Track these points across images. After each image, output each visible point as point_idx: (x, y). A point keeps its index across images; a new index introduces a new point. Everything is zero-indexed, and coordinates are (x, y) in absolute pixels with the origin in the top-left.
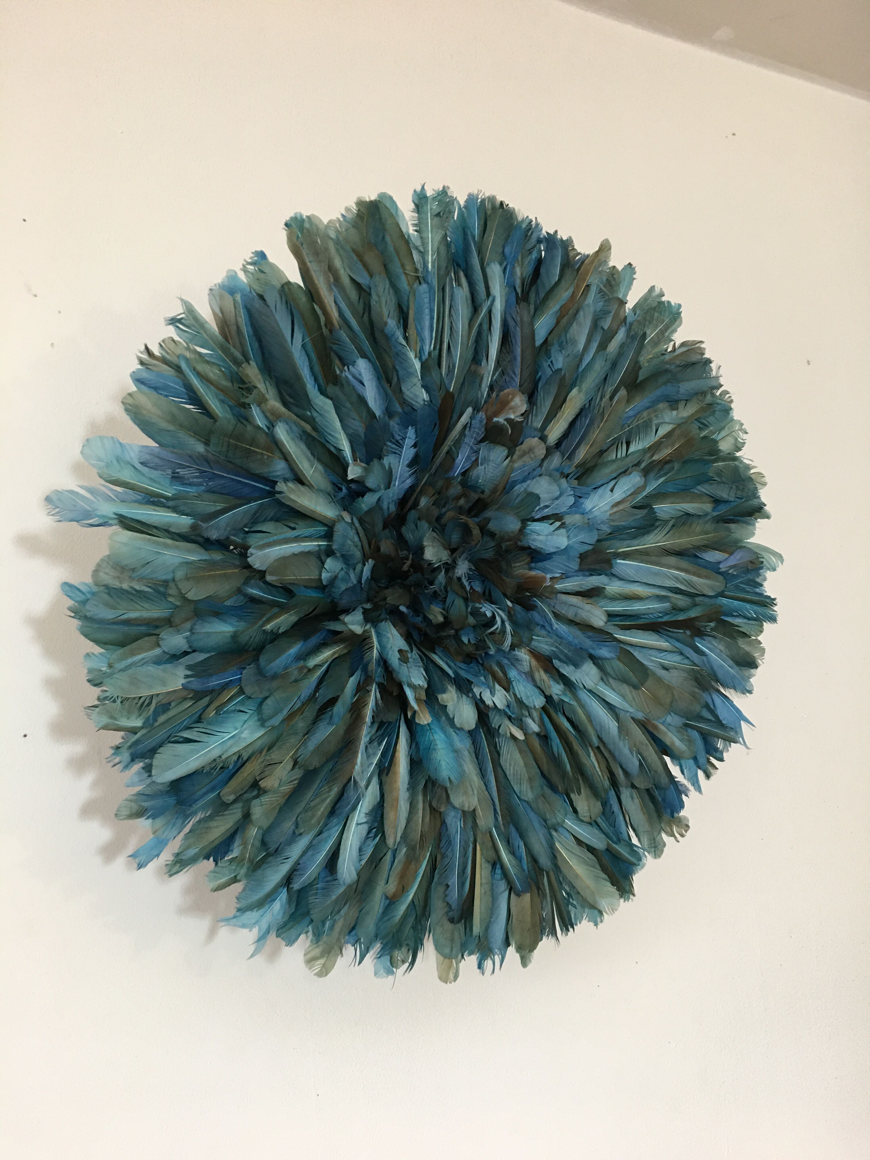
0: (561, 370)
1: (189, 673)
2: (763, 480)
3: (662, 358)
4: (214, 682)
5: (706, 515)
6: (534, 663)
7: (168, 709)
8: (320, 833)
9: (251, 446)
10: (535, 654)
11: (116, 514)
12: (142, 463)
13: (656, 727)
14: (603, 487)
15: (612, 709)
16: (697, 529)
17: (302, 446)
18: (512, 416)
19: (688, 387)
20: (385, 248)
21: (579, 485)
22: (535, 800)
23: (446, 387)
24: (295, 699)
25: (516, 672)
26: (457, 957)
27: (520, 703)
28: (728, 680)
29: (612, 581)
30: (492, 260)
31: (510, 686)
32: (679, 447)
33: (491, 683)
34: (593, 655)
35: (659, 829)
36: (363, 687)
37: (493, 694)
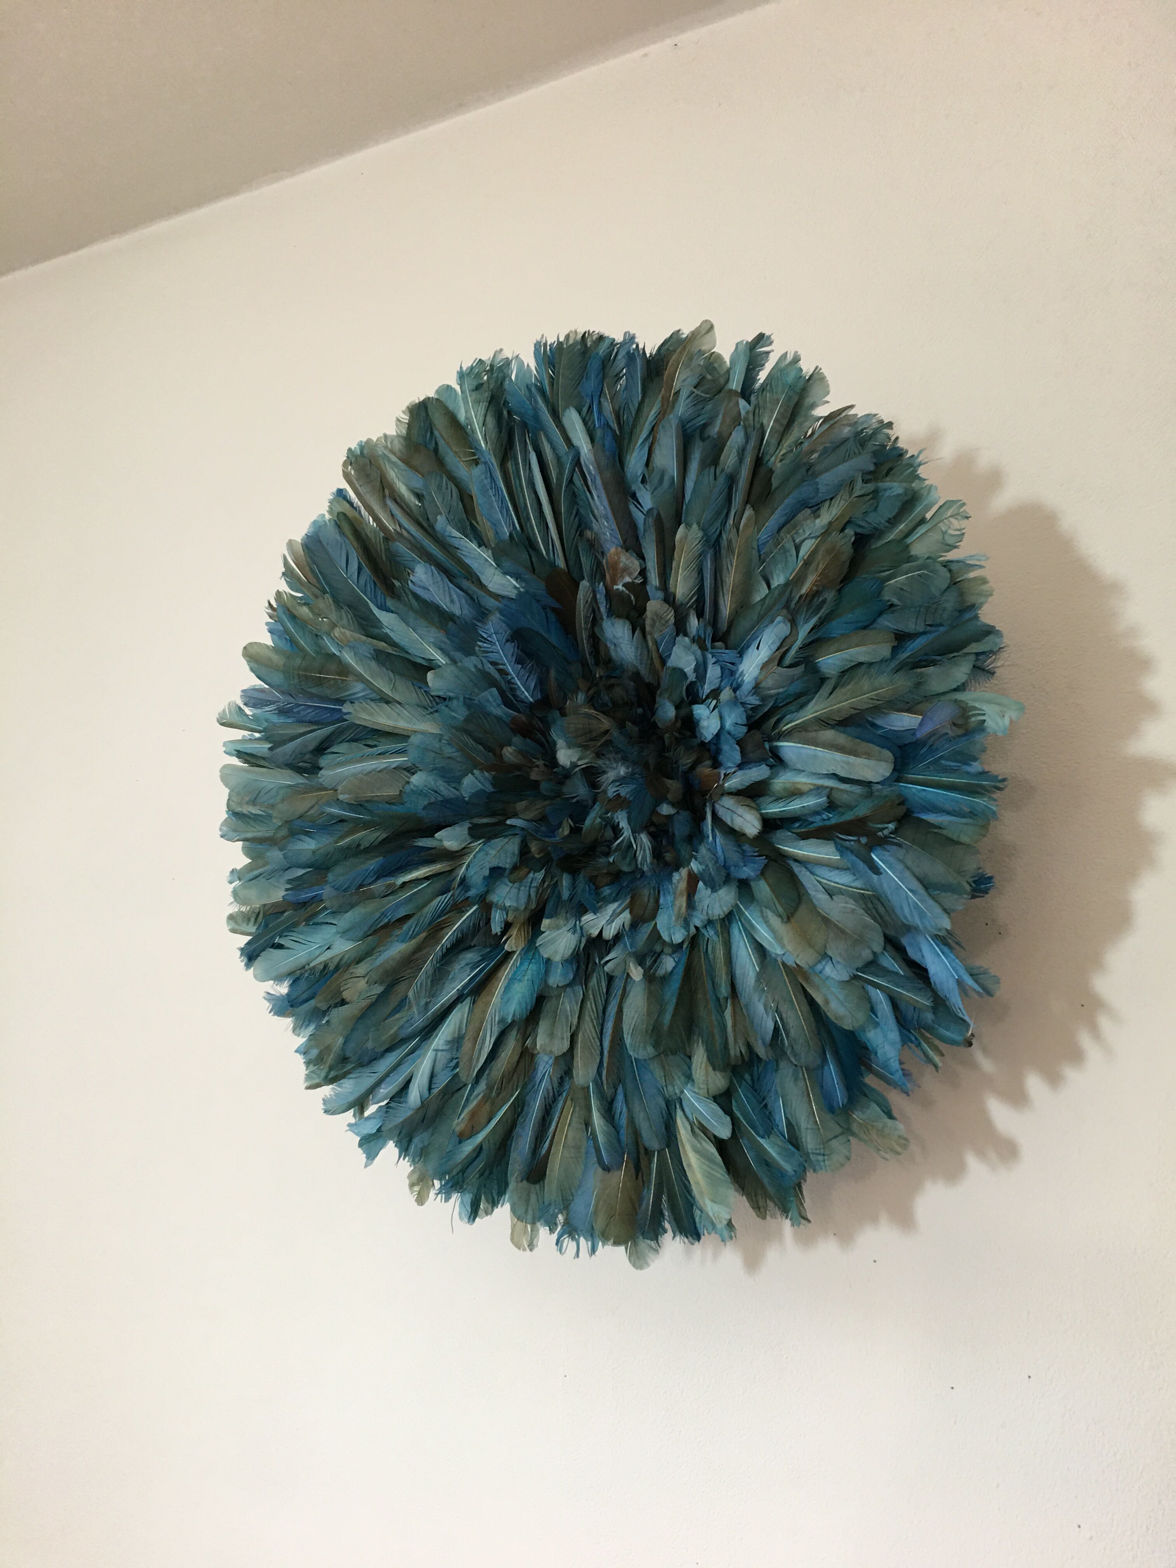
0: (654, 509)
2: (985, 587)
3: (799, 449)
4: (304, 895)
5: (884, 660)
6: (682, 885)
9: (321, 674)
13: (807, 979)
14: (750, 646)
15: (761, 950)
16: (866, 684)
17: (373, 664)
18: (628, 579)
19: (826, 480)
20: (436, 444)
21: (727, 649)
22: (653, 1058)
23: (553, 565)
24: (377, 915)
25: (670, 898)
26: (533, 1223)
27: (655, 935)
28: (906, 911)
29: (778, 773)
30: (567, 407)
31: (654, 916)
32: (825, 569)
33: (618, 911)
34: (732, 877)
35: (838, 1130)
36: (458, 908)
37: (610, 922)
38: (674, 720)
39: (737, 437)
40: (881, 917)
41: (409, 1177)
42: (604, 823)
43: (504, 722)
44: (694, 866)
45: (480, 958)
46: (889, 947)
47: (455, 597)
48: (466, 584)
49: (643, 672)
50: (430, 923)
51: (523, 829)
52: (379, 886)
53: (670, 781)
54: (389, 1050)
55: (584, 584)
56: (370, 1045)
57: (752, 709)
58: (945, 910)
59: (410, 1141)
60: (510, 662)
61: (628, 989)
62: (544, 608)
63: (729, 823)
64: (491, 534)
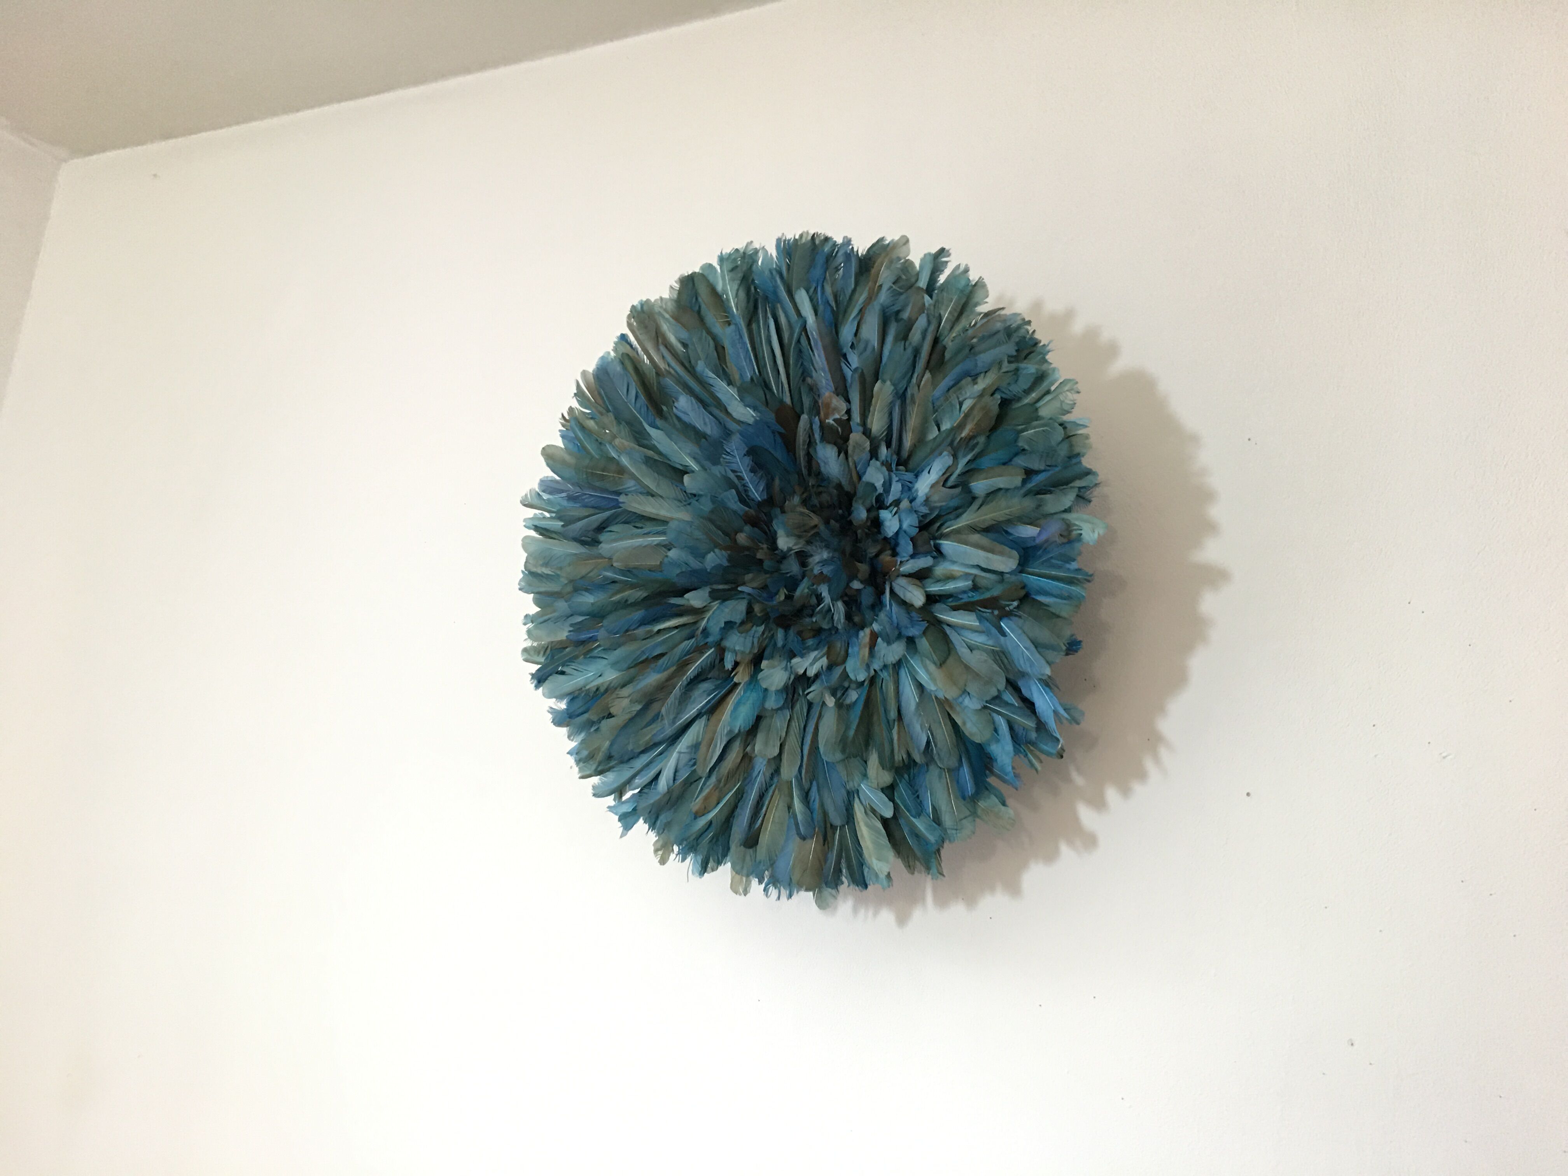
0: (858, 368)
3: (965, 334)
4: (583, 636)
5: (1017, 488)
6: (867, 640)
7: (558, 652)
14: (924, 471)
15: (920, 687)
16: (1003, 503)
17: (644, 467)
18: (837, 416)
19: (984, 358)
20: (700, 307)
21: (906, 471)
22: (839, 762)
23: (781, 402)
24: (638, 653)
25: (856, 649)
26: (748, 876)
27: (845, 675)
28: (1022, 662)
29: (939, 562)
30: (798, 288)
31: (844, 661)
32: (978, 421)
33: (819, 656)
34: (902, 634)
35: (968, 813)
36: (700, 650)
37: (812, 664)
38: (865, 519)
39: (922, 322)
40: (1005, 666)
41: (654, 844)
42: (810, 593)
43: (739, 514)
44: (876, 627)
45: (714, 687)
46: (1010, 688)
47: (707, 420)
48: (716, 412)
49: (844, 483)
50: (678, 661)
51: (749, 594)
52: (641, 631)
53: (859, 564)
54: (643, 752)
55: (804, 417)
56: (630, 747)
57: (922, 516)
58: (1048, 662)
59: (657, 818)
60: (745, 471)
61: (823, 714)
62: (773, 432)
63: (902, 597)
64: (736, 377)
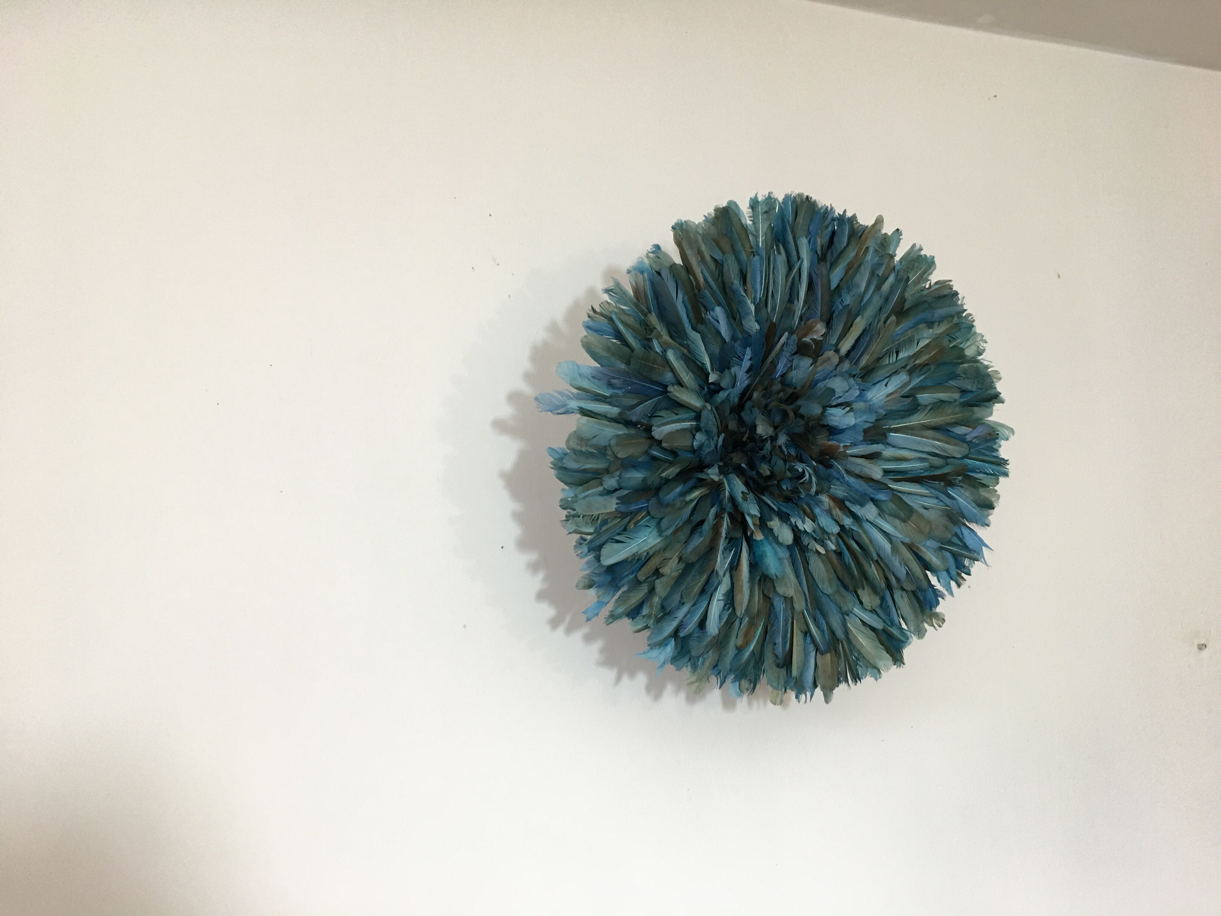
0: (849, 305)
1: (618, 501)
2: (998, 375)
3: (921, 293)
4: (633, 507)
5: (955, 401)
6: (832, 504)
7: (607, 523)
8: (694, 605)
9: (653, 364)
10: (833, 498)
11: (579, 407)
12: (592, 377)
13: (918, 548)
14: (880, 383)
15: (887, 535)
16: (948, 411)
17: (681, 362)
18: (815, 337)
20: (732, 236)
21: (864, 382)
23: (771, 320)
25: (818, 510)
26: (783, 689)
29: (887, 448)
30: (802, 236)
31: (815, 519)
32: (932, 354)
33: (802, 516)
37: (803, 523)
39: (891, 279)
44: (837, 493)
47: (727, 328)
48: (732, 322)
55: (786, 334)
56: (679, 600)
57: (879, 415)
60: (743, 371)
61: (808, 559)
63: (859, 472)
